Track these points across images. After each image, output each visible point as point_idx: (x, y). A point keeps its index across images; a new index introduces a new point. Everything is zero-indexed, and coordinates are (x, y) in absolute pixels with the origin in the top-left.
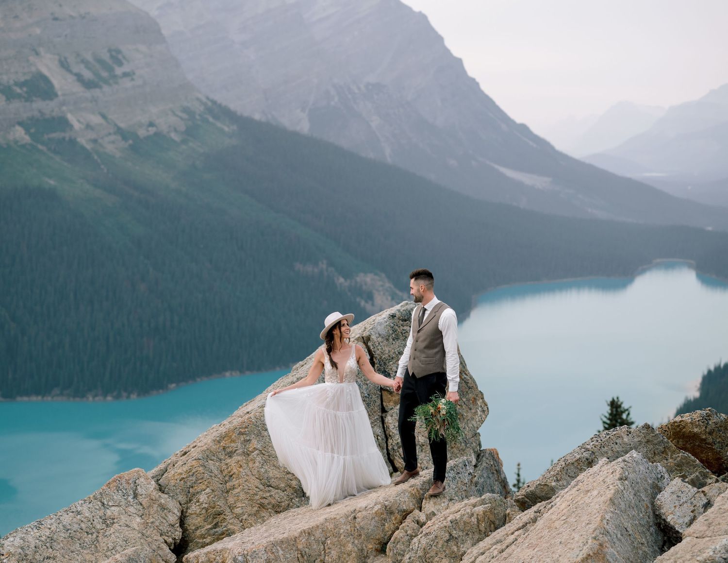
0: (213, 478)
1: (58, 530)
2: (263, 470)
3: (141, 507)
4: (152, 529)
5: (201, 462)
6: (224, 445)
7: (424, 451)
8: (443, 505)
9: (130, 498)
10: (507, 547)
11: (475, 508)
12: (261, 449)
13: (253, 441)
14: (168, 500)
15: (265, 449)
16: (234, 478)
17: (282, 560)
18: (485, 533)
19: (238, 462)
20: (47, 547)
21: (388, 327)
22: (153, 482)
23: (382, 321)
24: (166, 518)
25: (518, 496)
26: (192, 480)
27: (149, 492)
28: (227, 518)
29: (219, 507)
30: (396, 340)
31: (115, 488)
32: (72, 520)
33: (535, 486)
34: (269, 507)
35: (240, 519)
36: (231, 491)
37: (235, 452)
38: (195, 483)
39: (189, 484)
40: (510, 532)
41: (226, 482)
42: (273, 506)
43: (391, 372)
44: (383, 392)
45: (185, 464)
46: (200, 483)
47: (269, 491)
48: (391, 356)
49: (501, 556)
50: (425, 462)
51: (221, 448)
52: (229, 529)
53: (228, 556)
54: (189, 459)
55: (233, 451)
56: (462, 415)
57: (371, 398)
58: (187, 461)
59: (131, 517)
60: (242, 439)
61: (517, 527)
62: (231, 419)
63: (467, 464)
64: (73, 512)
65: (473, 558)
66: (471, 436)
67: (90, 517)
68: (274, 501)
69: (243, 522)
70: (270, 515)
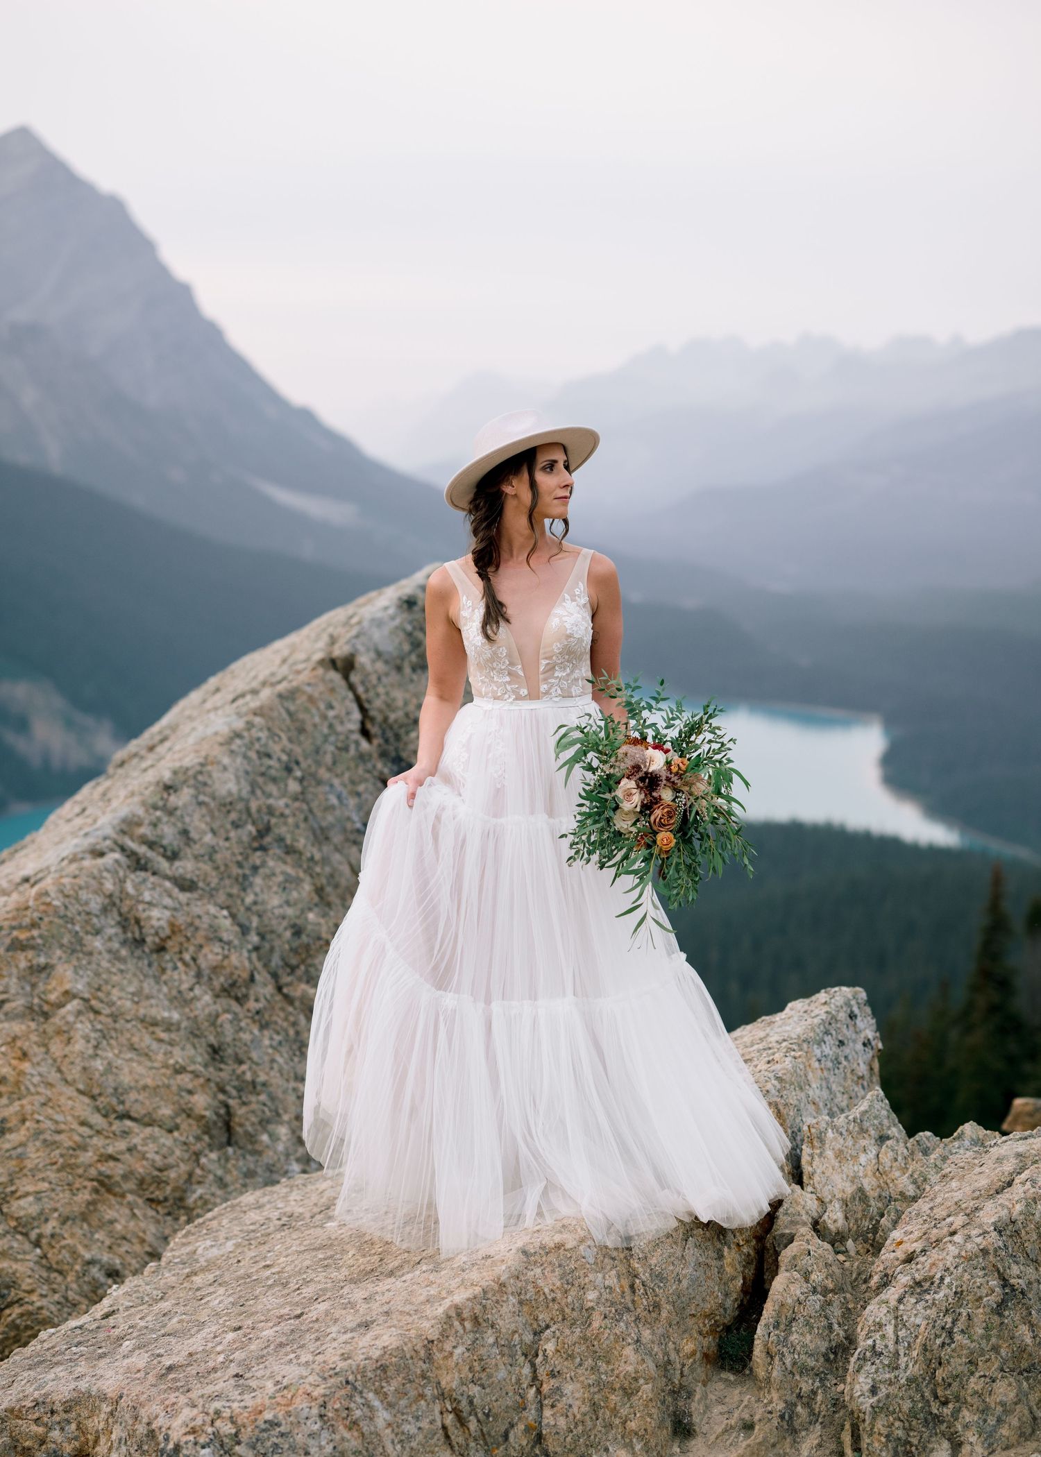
2: (99, 1065)
12: (86, 996)
13: (60, 969)
15: (100, 994)
34: (126, 1187)
35: (33, 1235)
42: (141, 1182)
47: (126, 1133)
68: (143, 1167)
69: (45, 1247)
70: (134, 1215)
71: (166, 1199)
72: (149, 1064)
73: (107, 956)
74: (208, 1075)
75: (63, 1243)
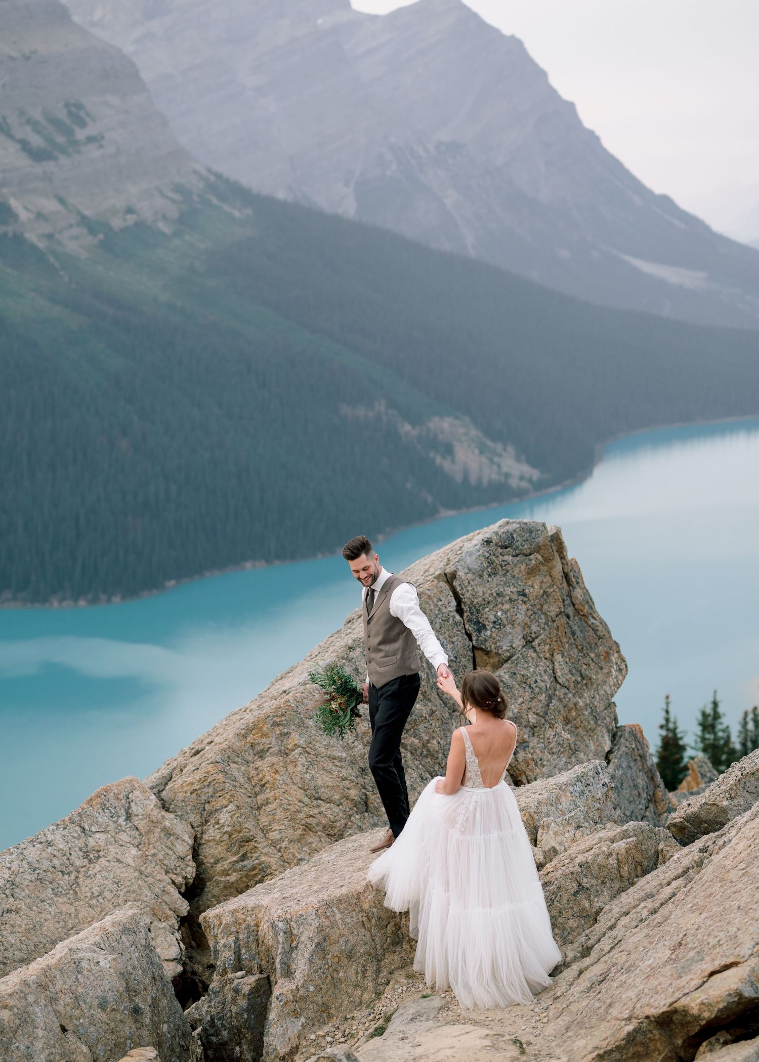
0: (238, 789)
1: (21, 870)
2: (308, 776)
3: (138, 833)
4: (154, 864)
5: (220, 766)
6: (252, 741)
7: (536, 734)
8: (567, 835)
9: (121, 821)
10: (662, 904)
11: (615, 845)
12: (304, 746)
13: (293, 735)
14: (175, 821)
15: (310, 745)
16: (267, 788)
17: (340, 926)
18: (628, 880)
19: (273, 764)
20: (7, 896)
21: (481, 558)
22: (153, 797)
23: (471, 549)
24: (173, 848)
25: (675, 818)
26: (208, 793)
27: (148, 810)
28: (259, 846)
29: (247, 830)
30: (493, 576)
31: (99, 806)
32: (41, 854)
33: (698, 805)
34: (318, 829)
35: (278, 847)
36: (263, 808)
37: (267, 751)
38: (212, 796)
39: (204, 798)
40: (665, 882)
41: (256, 794)
42: (324, 827)
43: (487, 623)
44: (476, 652)
45: (198, 769)
46: (220, 796)
47: (318, 806)
48: (487, 600)
49: (654, 920)
50: (538, 751)
51: (248, 745)
52: (263, 862)
53: (263, 918)
54: (203, 762)
55: (266, 749)
56: (590, 679)
57: (460, 662)
58: (200, 765)
59: (123, 847)
60: (278, 732)
61: (675, 874)
62: (261, 702)
63: (600, 770)
64: (41, 843)
65: (613, 920)
66: (603, 708)
67: (66, 849)
68: (325, 820)
69: (283, 852)
70: (321, 840)
71: (335, 835)
72: (331, 776)
73: (315, 728)
74: (357, 781)
75: (289, 851)
